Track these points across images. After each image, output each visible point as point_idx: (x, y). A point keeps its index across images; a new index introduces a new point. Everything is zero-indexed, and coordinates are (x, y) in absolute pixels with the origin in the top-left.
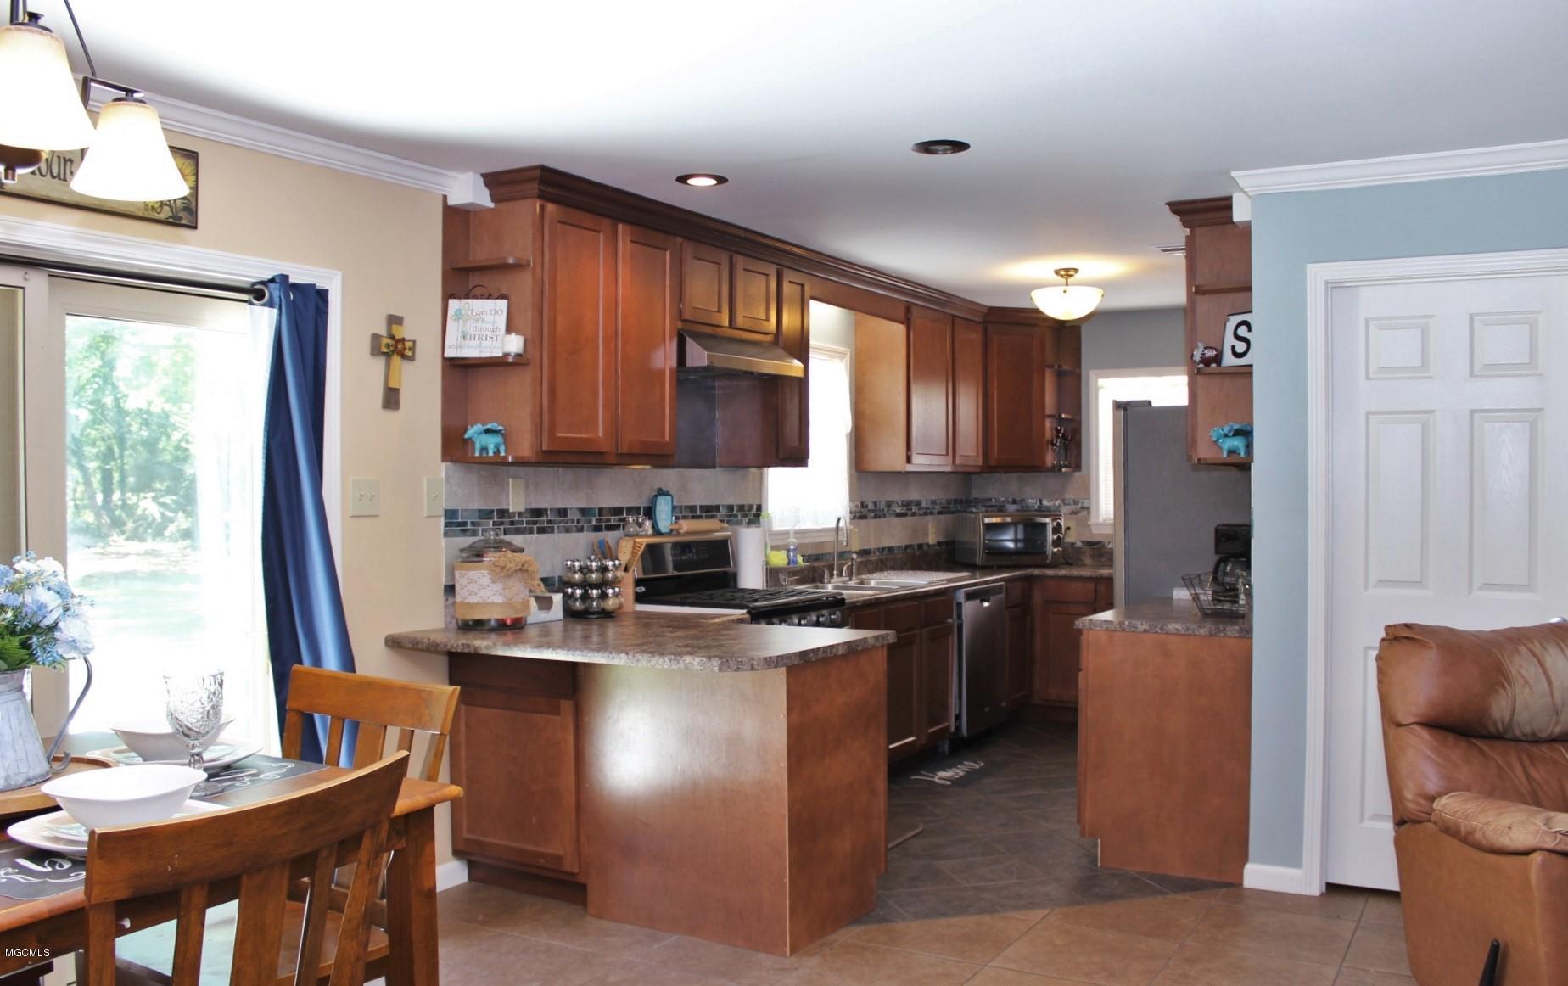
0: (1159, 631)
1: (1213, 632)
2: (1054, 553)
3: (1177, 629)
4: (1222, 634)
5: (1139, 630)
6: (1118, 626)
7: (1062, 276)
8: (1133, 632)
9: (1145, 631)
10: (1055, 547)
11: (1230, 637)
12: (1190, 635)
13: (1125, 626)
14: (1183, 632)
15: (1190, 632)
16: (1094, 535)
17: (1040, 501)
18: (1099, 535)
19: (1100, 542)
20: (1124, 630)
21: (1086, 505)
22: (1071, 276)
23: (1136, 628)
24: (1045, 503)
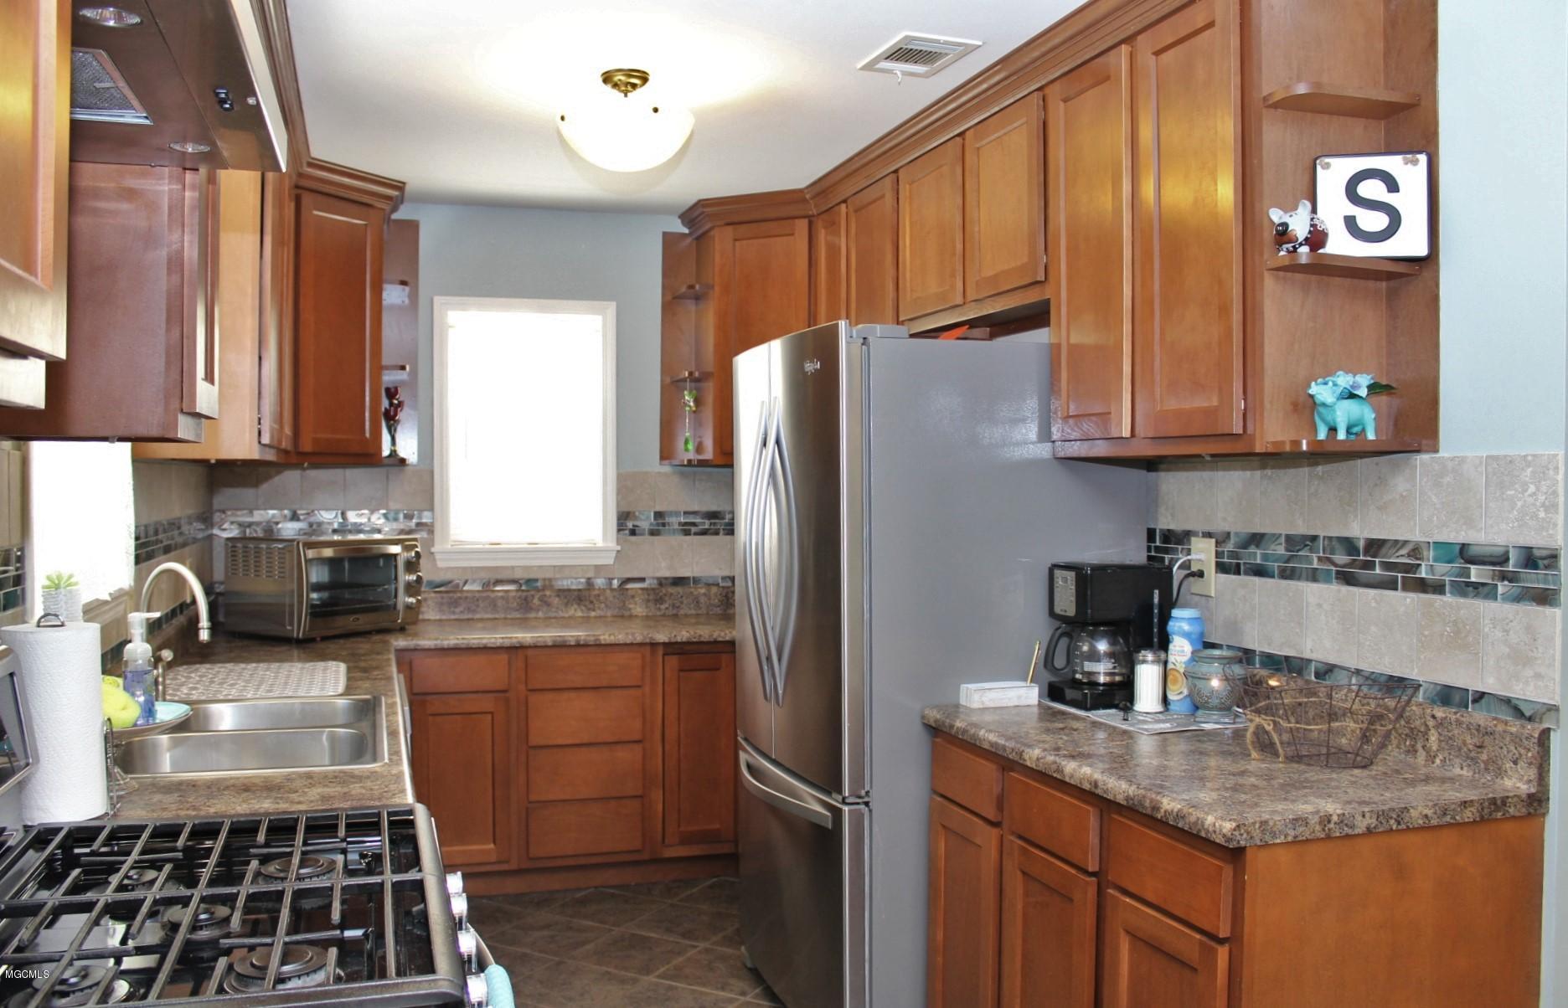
0: (1394, 827)
1: (1486, 811)
2: (408, 607)
3: (1426, 816)
4: (1499, 815)
5: (1357, 831)
6: (1318, 828)
7: (615, 86)
8: (1348, 836)
9: (1369, 831)
10: (410, 596)
11: (1514, 817)
12: (1449, 825)
13: (1332, 826)
14: (1434, 822)
15: (1448, 819)
16: (442, 569)
17: (343, 514)
18: (448, 569)
19: (450, 582)
20: (1329, 837)
21: (426, 518)
22: (634, 86)
23: (1352, 827)
24: (353, 517)
